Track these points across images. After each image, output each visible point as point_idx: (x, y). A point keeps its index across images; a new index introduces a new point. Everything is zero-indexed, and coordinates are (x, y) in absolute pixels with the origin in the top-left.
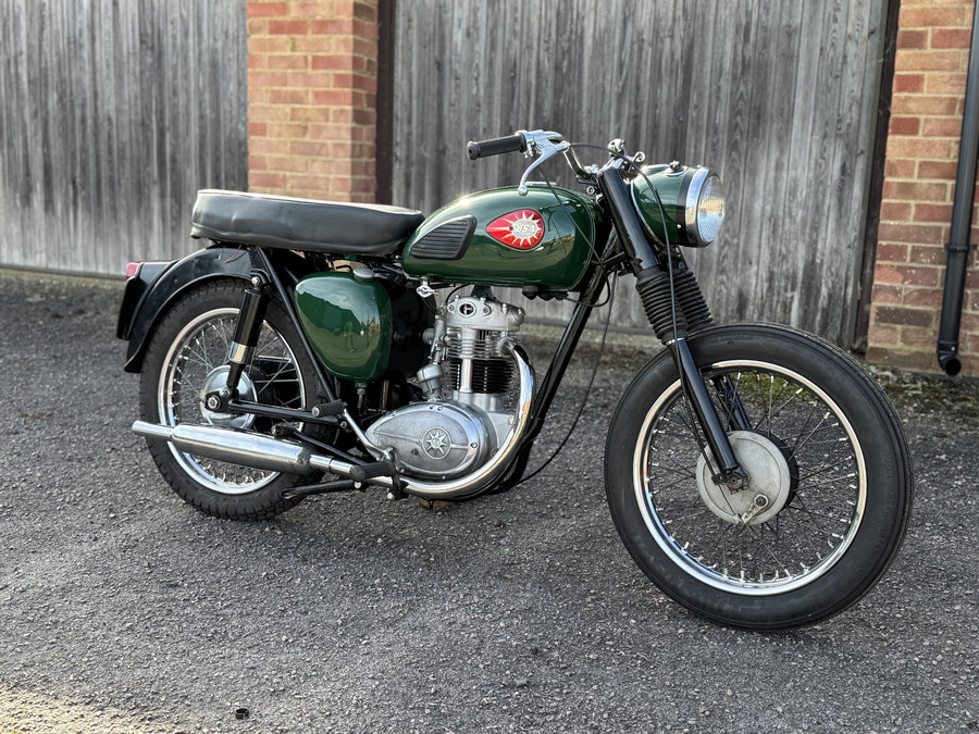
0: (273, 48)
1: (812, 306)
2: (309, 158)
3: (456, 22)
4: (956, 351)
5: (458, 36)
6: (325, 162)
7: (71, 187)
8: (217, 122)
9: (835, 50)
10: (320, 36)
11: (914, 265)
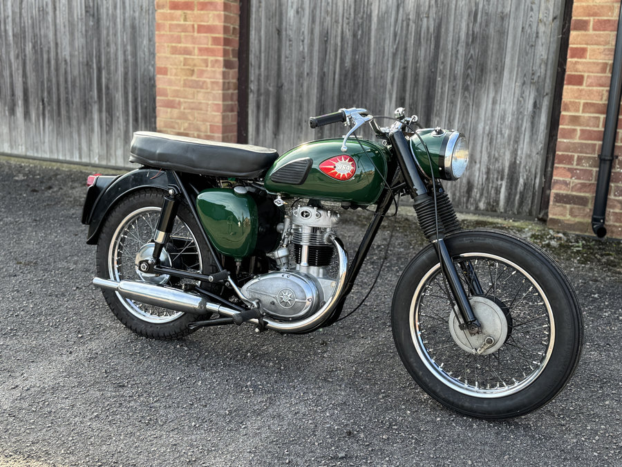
0: (172, 19)
1: (514, 191)
2: (195, 90)
3: (290, 4)
4: (604, 222)
5: (291, 13)
6: (205, 93)
7: (41, 103)
8: (135, 64)
9: (531, 29)
10: (202, 12)
11: (578, 167)
